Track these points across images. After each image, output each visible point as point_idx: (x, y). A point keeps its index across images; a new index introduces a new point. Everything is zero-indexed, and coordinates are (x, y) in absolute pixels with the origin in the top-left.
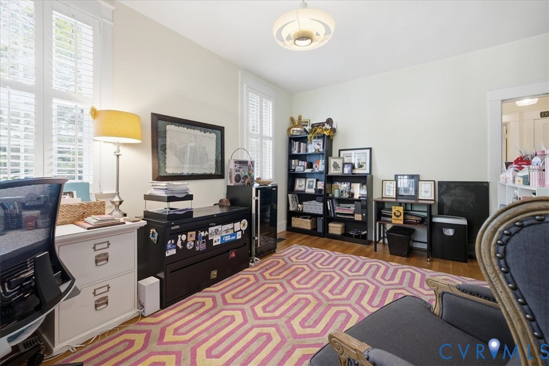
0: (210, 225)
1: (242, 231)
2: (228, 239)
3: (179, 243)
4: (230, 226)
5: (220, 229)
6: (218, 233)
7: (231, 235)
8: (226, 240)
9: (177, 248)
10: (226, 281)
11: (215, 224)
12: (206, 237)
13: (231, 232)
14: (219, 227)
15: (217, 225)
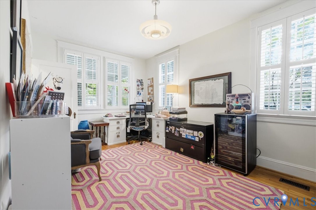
0: (182, 127)
1: (199, 138)
2: (190, 137)
3: (170, 129)
4: (191, 131)
5: (185, 131)
6: (184, 132)
7: (192, 137)
8: (188, 137)
9: (169, 130)
10: (187, 157)
11: (184, 127)
12: (179, 131)
13: (192, 135)
14: (185, 130)
15: (184, 128)
